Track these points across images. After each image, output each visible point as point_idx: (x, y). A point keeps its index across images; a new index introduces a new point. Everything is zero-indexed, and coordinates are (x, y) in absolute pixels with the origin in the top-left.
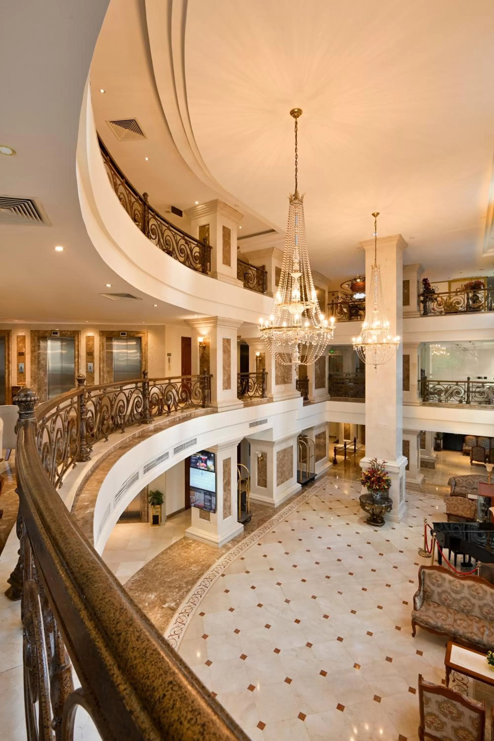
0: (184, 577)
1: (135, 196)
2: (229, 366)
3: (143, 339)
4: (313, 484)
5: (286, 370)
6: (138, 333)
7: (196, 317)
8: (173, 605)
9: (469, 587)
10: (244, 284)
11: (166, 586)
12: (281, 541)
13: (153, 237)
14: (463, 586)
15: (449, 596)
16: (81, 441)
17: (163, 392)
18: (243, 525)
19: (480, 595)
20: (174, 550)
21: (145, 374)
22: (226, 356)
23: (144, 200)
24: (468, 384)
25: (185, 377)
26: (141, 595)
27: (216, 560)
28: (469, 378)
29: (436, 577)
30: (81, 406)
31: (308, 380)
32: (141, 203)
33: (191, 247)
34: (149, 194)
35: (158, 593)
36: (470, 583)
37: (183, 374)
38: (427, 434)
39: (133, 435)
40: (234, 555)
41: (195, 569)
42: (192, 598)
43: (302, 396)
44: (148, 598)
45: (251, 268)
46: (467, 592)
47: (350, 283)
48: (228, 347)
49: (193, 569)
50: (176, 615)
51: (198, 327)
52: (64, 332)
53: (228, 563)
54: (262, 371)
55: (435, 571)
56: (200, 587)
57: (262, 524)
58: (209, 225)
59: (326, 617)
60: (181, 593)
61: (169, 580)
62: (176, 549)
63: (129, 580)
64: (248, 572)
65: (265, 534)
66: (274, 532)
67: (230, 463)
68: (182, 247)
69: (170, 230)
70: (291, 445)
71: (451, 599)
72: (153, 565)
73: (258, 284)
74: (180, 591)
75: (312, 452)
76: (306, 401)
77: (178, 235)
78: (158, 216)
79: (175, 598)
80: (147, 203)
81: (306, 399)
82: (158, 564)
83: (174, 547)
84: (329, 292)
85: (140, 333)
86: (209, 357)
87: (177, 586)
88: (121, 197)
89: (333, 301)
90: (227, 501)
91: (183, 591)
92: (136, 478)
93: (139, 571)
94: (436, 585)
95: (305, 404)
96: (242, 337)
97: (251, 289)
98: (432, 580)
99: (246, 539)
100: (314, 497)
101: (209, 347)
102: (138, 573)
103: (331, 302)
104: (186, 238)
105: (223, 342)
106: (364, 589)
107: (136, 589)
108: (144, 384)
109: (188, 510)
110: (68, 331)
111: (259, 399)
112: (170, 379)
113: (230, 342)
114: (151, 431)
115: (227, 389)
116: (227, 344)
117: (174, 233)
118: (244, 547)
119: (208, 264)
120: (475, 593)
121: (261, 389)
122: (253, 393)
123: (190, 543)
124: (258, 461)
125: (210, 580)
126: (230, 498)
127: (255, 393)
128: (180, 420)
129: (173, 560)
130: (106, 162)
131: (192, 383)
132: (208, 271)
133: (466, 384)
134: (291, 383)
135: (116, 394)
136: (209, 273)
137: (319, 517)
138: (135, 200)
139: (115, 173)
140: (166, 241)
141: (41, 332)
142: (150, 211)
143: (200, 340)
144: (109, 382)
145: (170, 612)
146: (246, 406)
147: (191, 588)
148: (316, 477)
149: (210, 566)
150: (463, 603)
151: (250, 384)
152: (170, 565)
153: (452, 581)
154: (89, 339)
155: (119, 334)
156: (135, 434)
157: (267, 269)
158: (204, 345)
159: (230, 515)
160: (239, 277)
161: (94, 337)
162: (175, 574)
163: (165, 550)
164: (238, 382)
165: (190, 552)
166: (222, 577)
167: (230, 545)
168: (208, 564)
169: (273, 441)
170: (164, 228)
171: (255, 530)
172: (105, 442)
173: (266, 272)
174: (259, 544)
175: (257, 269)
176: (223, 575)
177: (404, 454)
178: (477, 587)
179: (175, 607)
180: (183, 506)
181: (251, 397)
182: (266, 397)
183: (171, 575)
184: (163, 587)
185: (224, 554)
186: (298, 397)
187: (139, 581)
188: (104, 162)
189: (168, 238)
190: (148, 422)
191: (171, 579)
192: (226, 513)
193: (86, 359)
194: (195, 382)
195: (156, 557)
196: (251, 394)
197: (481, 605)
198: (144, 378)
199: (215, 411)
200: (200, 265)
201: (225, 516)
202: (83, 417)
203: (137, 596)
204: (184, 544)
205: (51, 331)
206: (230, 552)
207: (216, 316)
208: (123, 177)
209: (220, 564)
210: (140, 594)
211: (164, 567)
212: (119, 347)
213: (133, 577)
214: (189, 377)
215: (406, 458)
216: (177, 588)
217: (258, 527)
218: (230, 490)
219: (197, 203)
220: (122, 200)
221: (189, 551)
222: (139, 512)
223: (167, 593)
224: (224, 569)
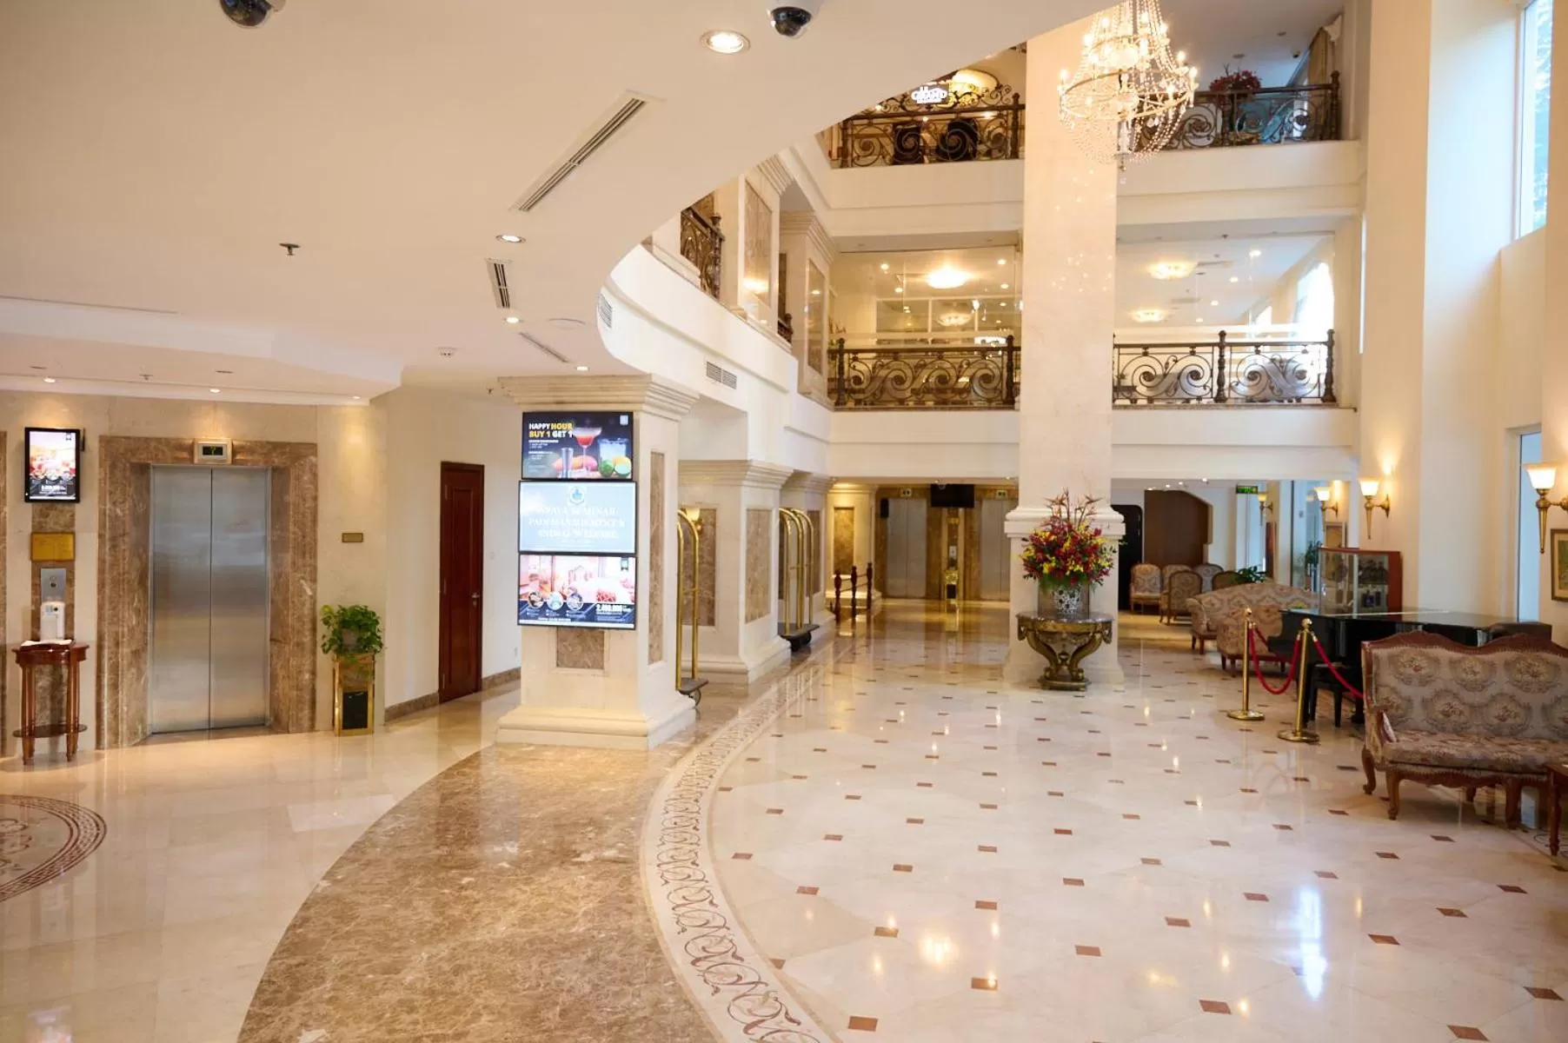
9: (1507, 665)
14: (1492, 665)
15: (1455, 703)
19: (1542, 678)
24: (1221, 349)
28: (1222, 335)
29: (1413, 659)
36: (1509, 655)
46: (1506, 679)
55: (1405, 648)
67: (662, 472)
71: (1462, 707)
94: (1415, 681)
98: (1402, 670)
120: (1527, 678)
133: (1216, 350)
150: (1496, 709)
153: (1460, 661)
178: (1529, 661)
197: (1547, 702)
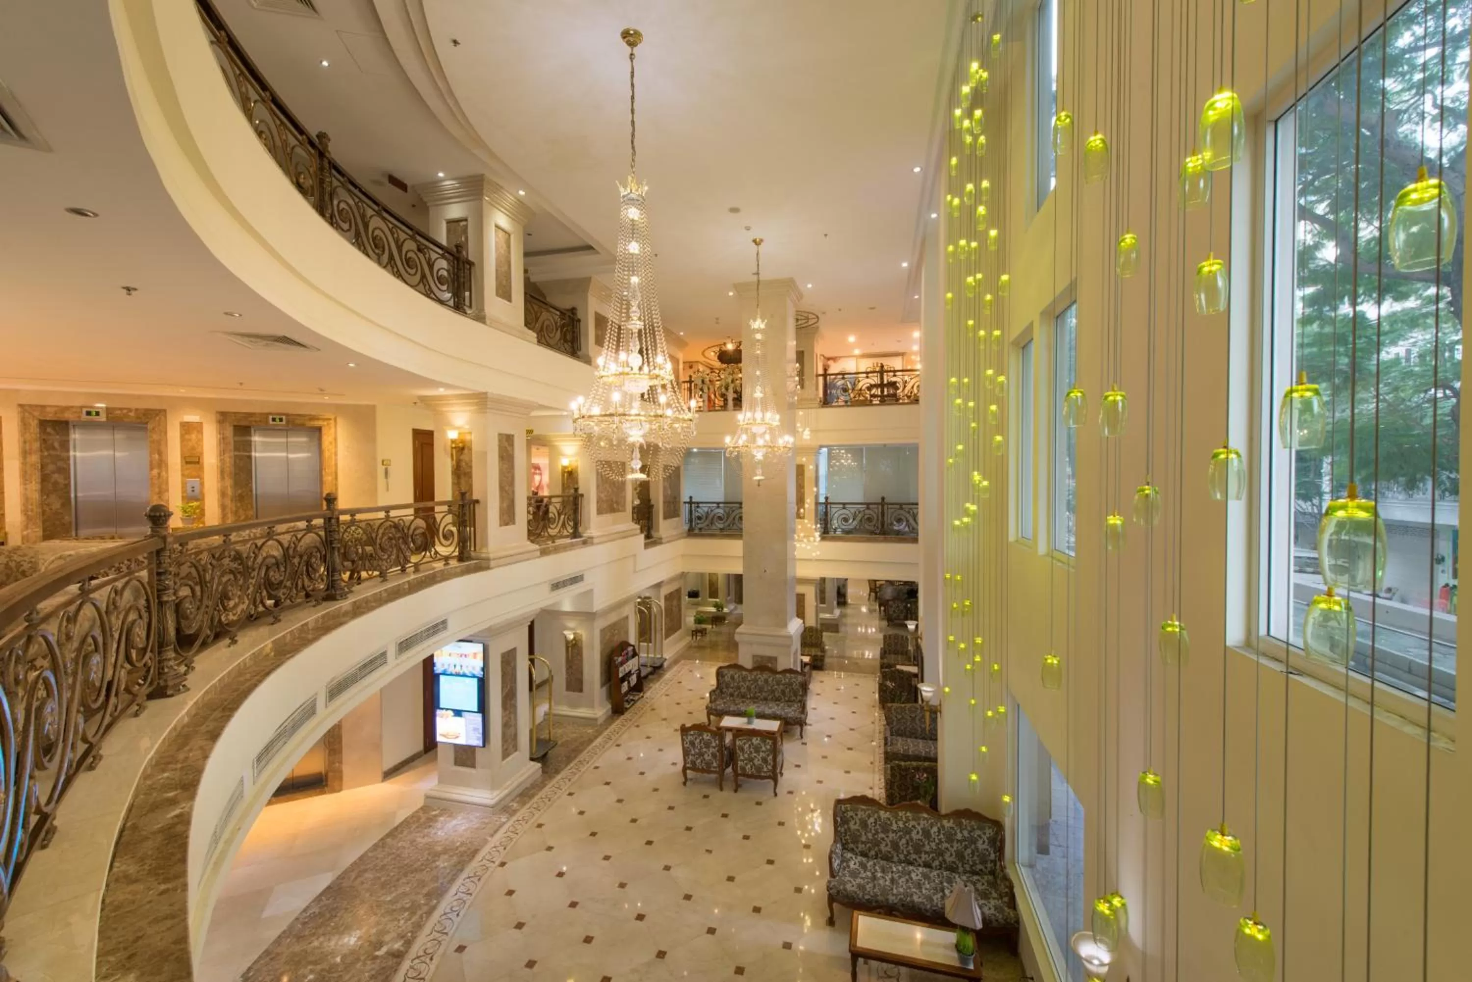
0: (422, 884)
1: (296, 133)
2: (512, 483)
3: (324, 431)
4: (660, 676)
5: (615, 489)
6: (313, 418)
7: (441, 391)
8: (398, 945)
10: (538, 338)
11: (383, 911)
12: (608, 781)
13: (346, 226)
16: (159, 653)
17: (374, 535)
18: (539, 765)
20: (401, 836)
21: (331, 500)
22: (506, 466)
23: (320, 147)
24: (883, 506)
25: (421, 505)
26: (325, 944)
27: (489, 839)
28: (883, 499)
30: (159, 574)
31: (653, 506)
32: (313, 151)
33: (430, 259)
34: (330, 135)
35: (364, 930)
37: (416, 499)
38: (827, 581)
39: (302, 626)
40: (523, 823)
41: (446, 864)
42: (439, 922)
43: (642, 532)
44: (342, 946)
45: (551, 309)
47: (717, 349)
48: (509, 448)
49: (442, 865)
50: (406, 965)
51: (447, 412)
52: (118, 412)
53: (512, 839)
54: (572, 491)
56: (456, 897)
57: (575, 757)
58: (466, 220)
59: (688, 897)
60: (415, 919)
61: (389, 898)
62: (405, 833)
63: (297, 919)
64: (550, 848)
65: (580, 774)
66: (596, 768)
67: (515, 658)
68: (410, 255)
69: (384, 219)
70: (624, 615)
72: (353, 875)
73: (564, 338)
74: (413, 913)
75: (660, 623)
76: (649, 541)
77: (401, 229)
78: (356, 186)
79: (403, 931)
80: (327, 154)
81: (648, 537)
82: (365, 871)
83: (399, 829)
84: (684, 363)
85: (318, 419)
86: (471, 467)
87: (408, 906)
88: (260, 129)
89: (691, 377)
90: (511, 726)
91: (419, 913)
92: (309, 711)
93: (321, 894)
95: (647, 546)
96: (535, 433)
97: (549, 345)
99: (547, 789)
100: (664, 697)
101: (470, 449)
102: (318, 899)
103: (688, 379)
104: (418, 238)
105: (500, 441)
106: (746, 837)
107: (314, 934)
108: (328, 520)
109: (430, 754)
110: (130, 410)
111: (568, 541)
112: (387, 509)
113: (513, 441)
114: (346, 614)
115: (507, 524)
116: (506, 444)
117: (391, 226)
118: (542, 805)
119: (467, 294)
121: (571, 523)
122: (557, 530)
123: (435, 816)
124: (567, 648)
125: (475, 879)
126: (516, 719)
127: (560, 531)
128: (410, 588)
129: (399, 856)
130: (216, 42)
131: (436, 515)
132: (465, 308)
133: (880, 507)
134: (624, 511)
135: (256, 546)
136: (469, 312)
137: (672, 730)
138: (296, 143)
139: (242, 73)
140: (374, 239)
141: (48, 409)
142: (333, 172)
143: (452, 435)
144: (243, 518)
145: (391, 962)
146: (544, 553)
147: (438, 902)
148: (666, 664)
149: (476, 852)
151: (551, 515)
152: (391, 867)
154: (187, 428)
155: (267, 418)
156: (306, 624)
157: (580, 315)
158: (461, 445)
159: (516, 750)
160: (527, 324)
161: (201, 423)
162: (403, 883)
163: (382, 839)
164: (529, 512)
165: (435, 833)
166: (501, 868)
167: (515, 805)
168: (473, 849)
169: (594, 611)
170: (370, 212)
171: (562, 769)
172: (229, 646)
173: (579, 321)
174: (570, 794)
175: (562, 313)
176: (503, 864)
177: (798, 616)
179: (402, 949)
180: (420, 747)
181: (553, 538)
182: (581, 537)
183: (394, 886)
184: (376, 914)
185: (504, 823)
186: (636, 535)
187: (321, 914)
188: (212, 42)
189: (377, 232)
190: (338, 597)
191: (394, 895)
192: (506, 749)
193: (182, 470)
194: (442, 515)
195: (361, 858)
196: (552, 532)
198: (329, 508)
199: (483, 566)
200: (450, 295)
201: (506, 754)
202: (165, 598)
203: (315, 948)
204: (423, 820)
205: (82, 407)
206: (515, 818)
207: (484, 391)
208: (263, 85)
209: (498, 844)
210: (321, 943)
211: (378, 875)
212: (266, 447)
213: (305, 911)
214: (429, 504)
215: (801, 621)
216: (406, 910)
217: (566, 765)
218: (515, 707)
219: (441, 175)
220: (264, 136)
221: (433, 832)
222: (320, 774)
223: (386, 924)
224: (503, 853)
